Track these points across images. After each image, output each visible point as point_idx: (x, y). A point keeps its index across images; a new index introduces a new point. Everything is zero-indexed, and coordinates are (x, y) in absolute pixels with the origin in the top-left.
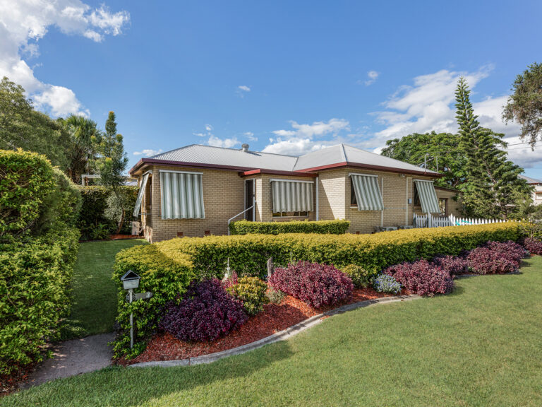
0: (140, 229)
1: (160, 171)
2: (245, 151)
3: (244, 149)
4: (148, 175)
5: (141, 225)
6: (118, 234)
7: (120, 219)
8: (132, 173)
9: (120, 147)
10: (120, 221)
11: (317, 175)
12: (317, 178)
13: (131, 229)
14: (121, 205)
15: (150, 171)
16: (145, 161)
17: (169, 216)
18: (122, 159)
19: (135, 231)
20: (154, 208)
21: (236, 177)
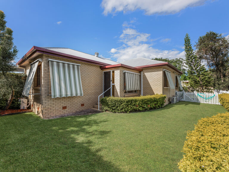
0: (28, 104)
1: (50, 59)
2: (97, 56)
3: (96, 55)
4: (37, 63)
5: (28, 101)
6: (7, 110)
7: (10, 97)
8: (20, 64)
9: (10, 39)
10: (9, 99)
11: (142, 70)
12: (142, 72)
13: (19, 105)
14: (10, 86)
15: (40, 60)
16: (37, 50)
17: (58, 95)
18: (12, 50)
19: (24, 106)
20: (43, 89)
21: (99, 69)
